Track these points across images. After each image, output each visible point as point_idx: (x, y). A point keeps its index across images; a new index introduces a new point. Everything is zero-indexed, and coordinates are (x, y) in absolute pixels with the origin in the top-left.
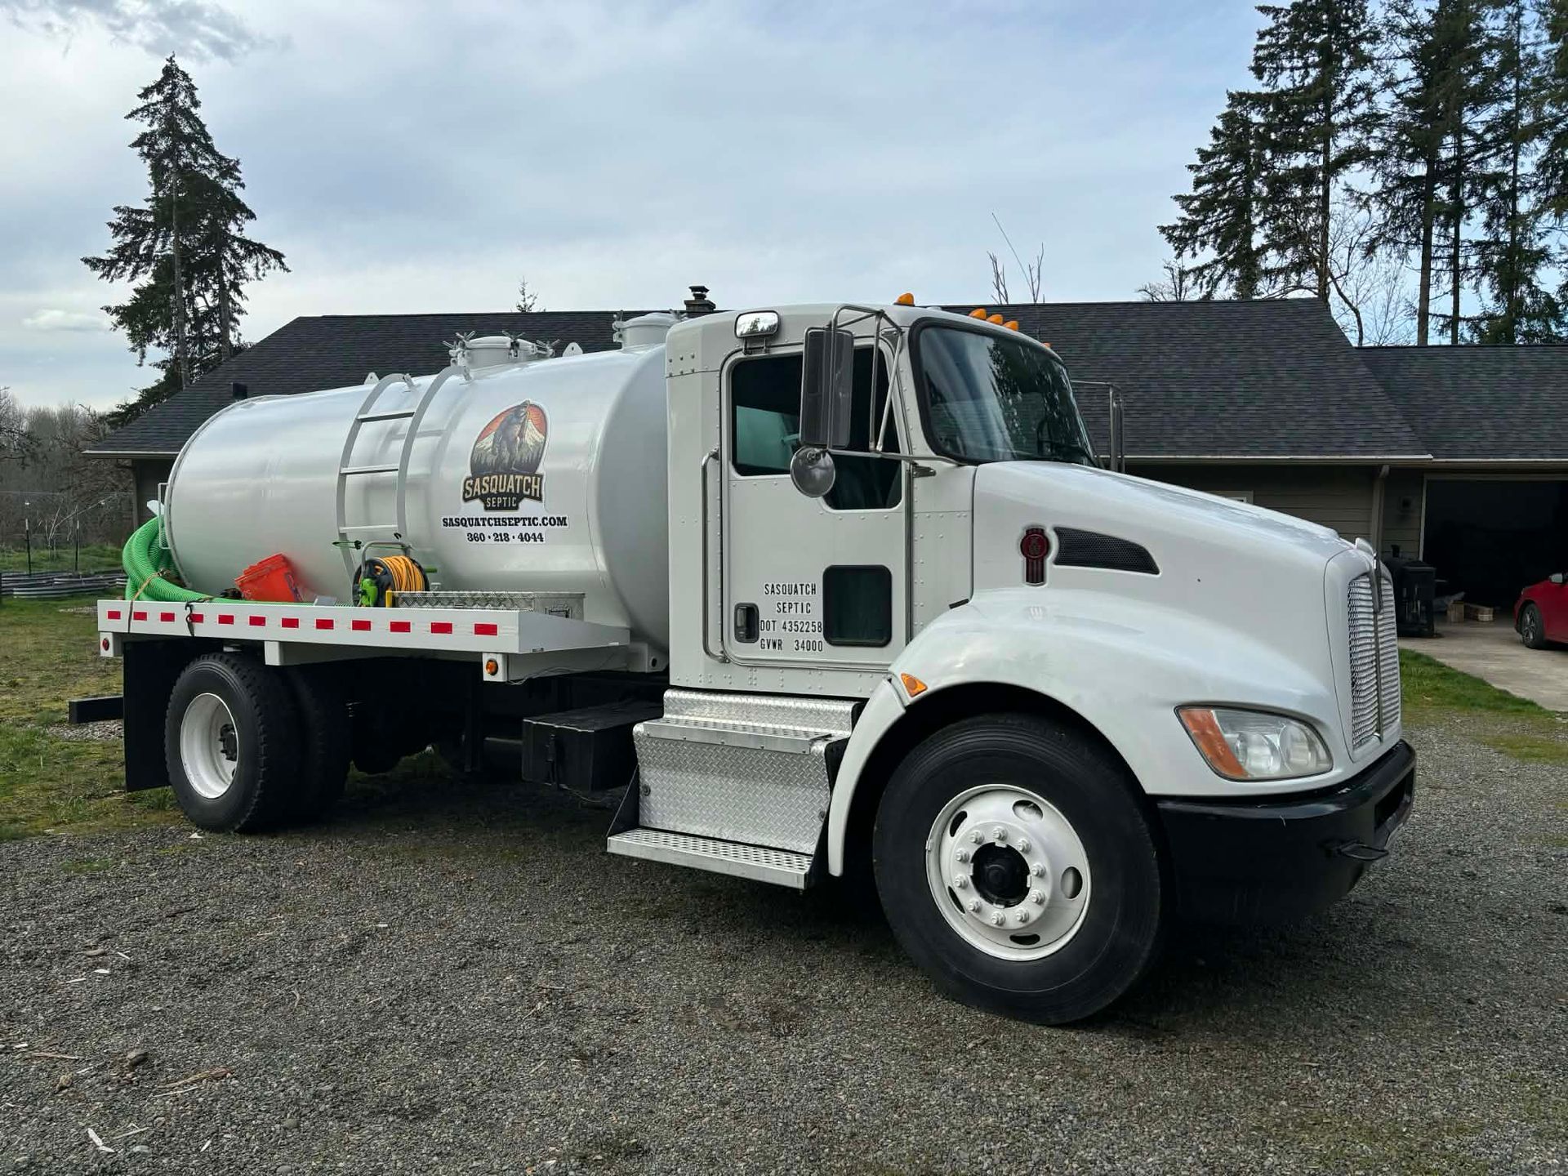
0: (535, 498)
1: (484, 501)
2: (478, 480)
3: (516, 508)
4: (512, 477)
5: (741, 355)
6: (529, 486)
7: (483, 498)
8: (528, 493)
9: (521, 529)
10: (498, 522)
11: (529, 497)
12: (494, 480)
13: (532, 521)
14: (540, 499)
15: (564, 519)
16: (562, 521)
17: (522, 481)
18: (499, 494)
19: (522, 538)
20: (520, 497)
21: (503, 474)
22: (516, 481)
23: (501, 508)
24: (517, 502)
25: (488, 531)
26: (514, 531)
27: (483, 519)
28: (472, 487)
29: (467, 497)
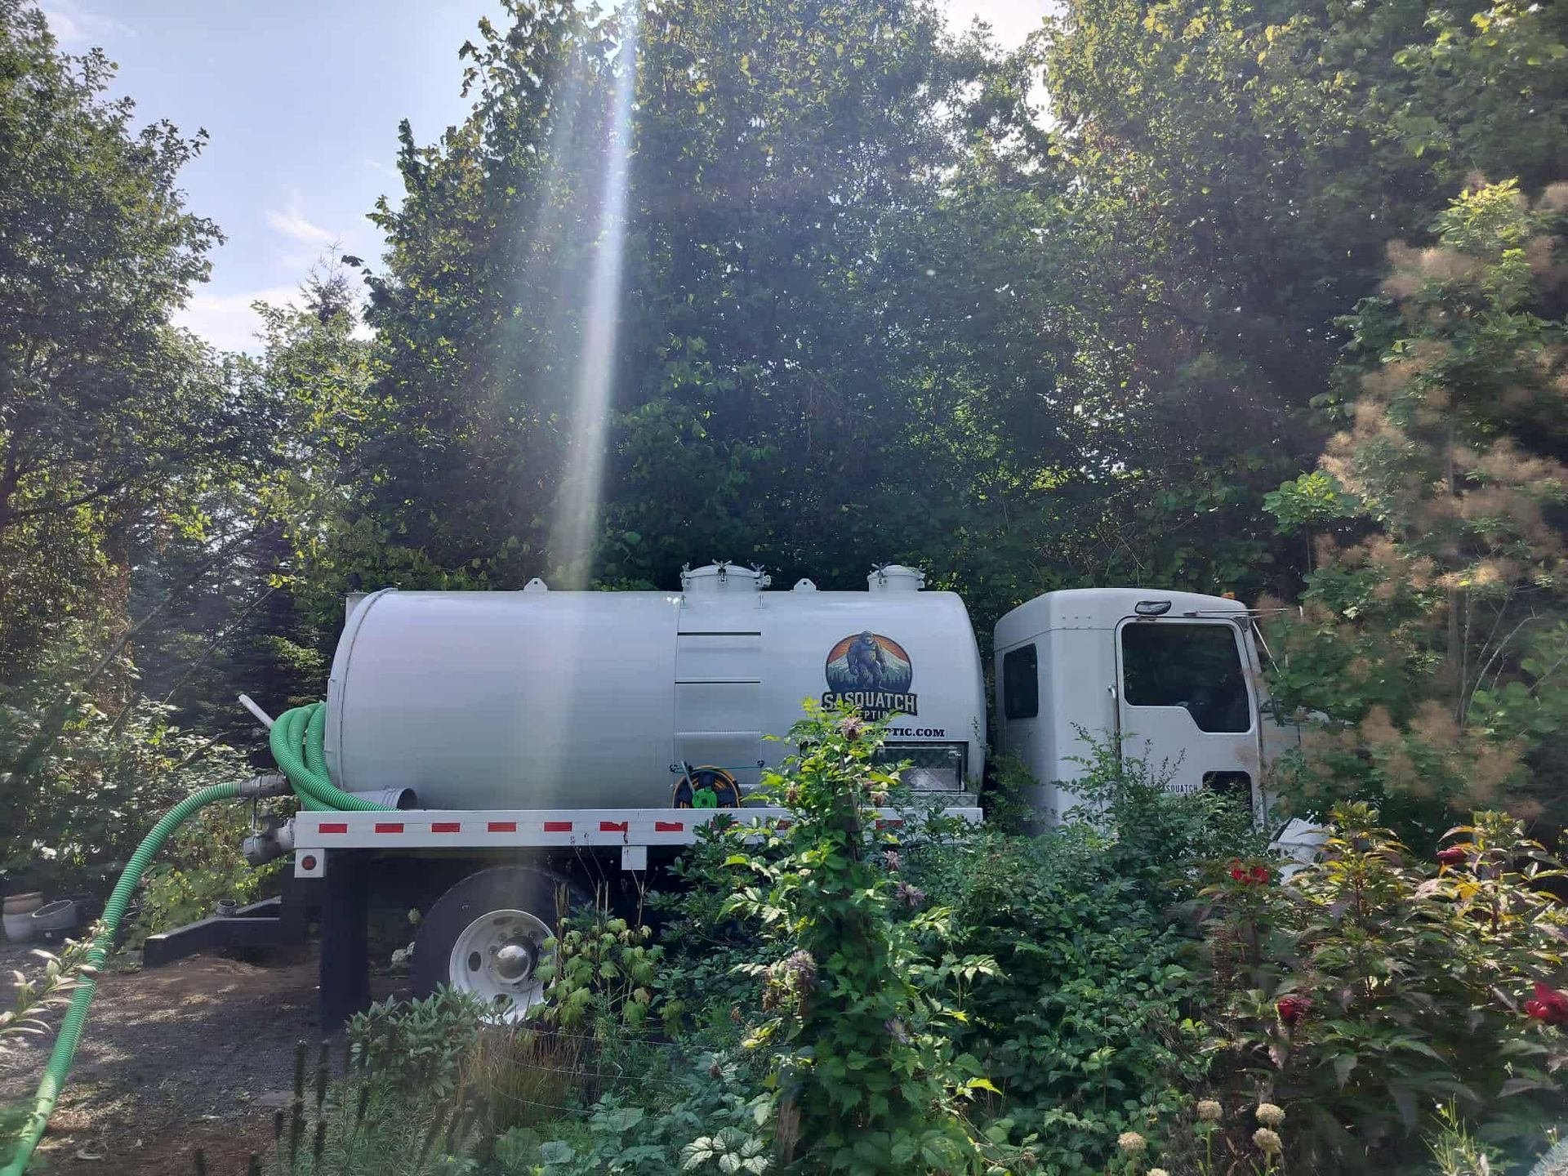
0: (910, 712)
2: (839, 695)
4: (880, 695)
5: (1133, 621)
8: (901, 708)
12: (859, 696)
14: (915, 714)
15: (942, 731)
17: (893, 699)
18: (866, 708)
21: (870, 691)
22: (885, 698)
29: (827, 707)
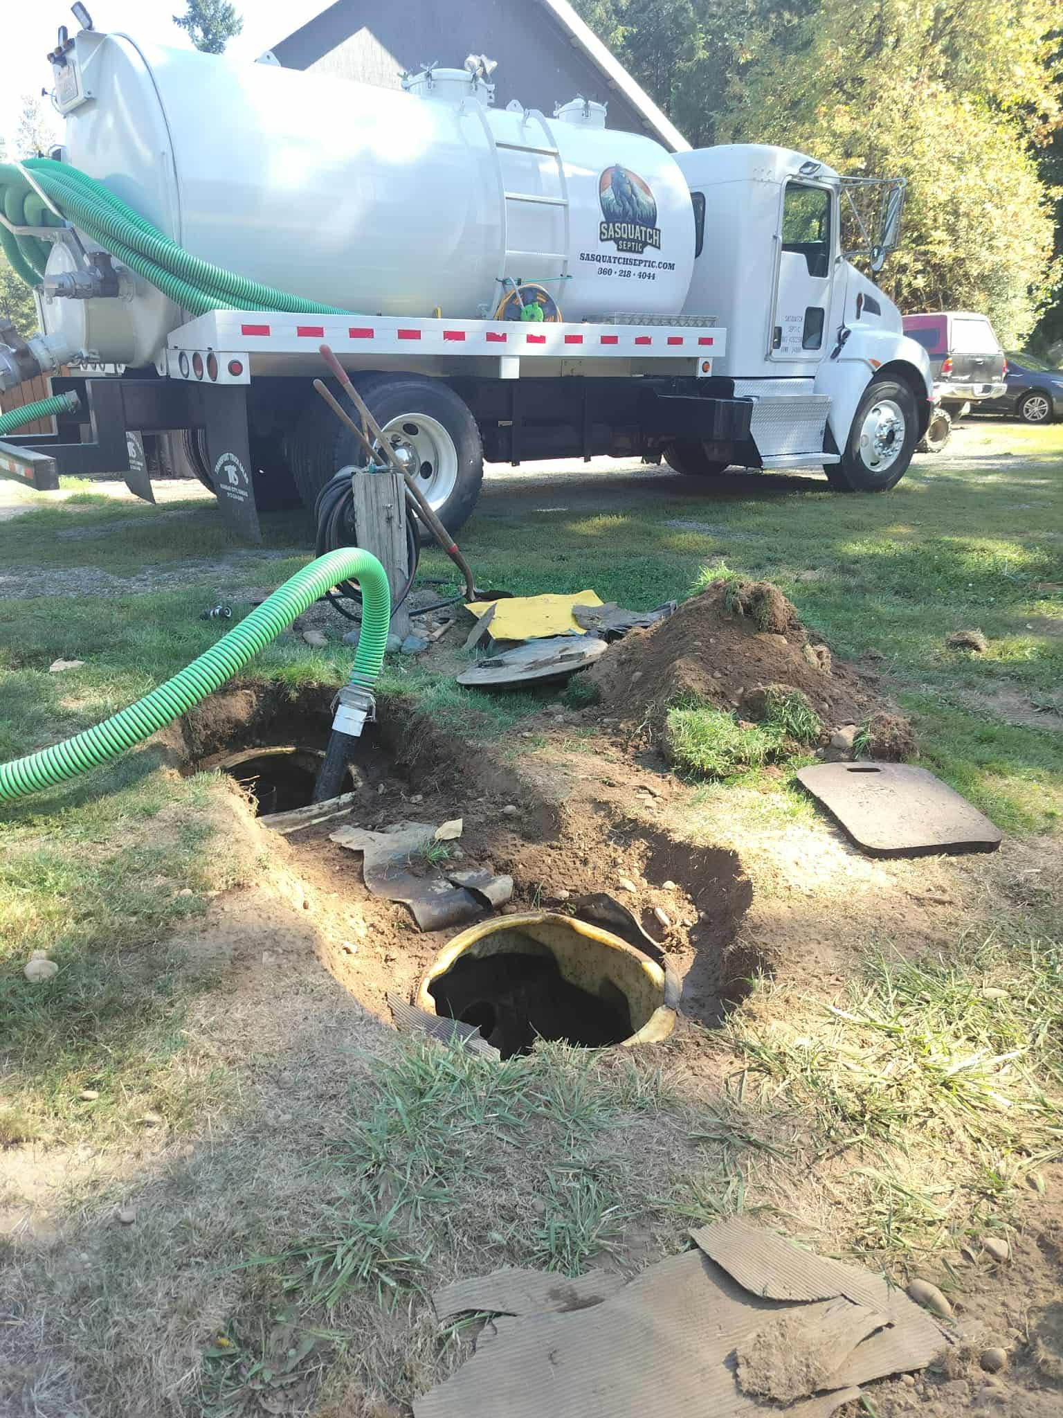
0: (655, 246)
1: (617, 242)
2: (611, 225)
3: (642, 252)
4: (637, 227)
6: (651, 237)
7: (616, 240)
8: (650, 242)
9: (642, 269)
10: (626, 261)
11: (651, 245)
12: (624, 227)
13: (651, 264)
14: (659, 248)
15: (674, 265)
16: (672, 266)
17: (646, 232)
18: (628, 240)
19: (641, 275)
20: (645, 244)
21: (631, 224)
22: (641, 231)
23: (630, 250)
24: (643, 248)
25: (616, 267)
26: (635, 270)
27: (615, 258)
28: (607, 230)
29: (603, 237)
